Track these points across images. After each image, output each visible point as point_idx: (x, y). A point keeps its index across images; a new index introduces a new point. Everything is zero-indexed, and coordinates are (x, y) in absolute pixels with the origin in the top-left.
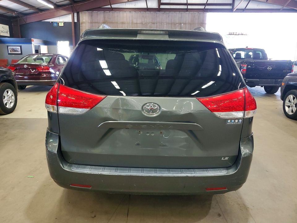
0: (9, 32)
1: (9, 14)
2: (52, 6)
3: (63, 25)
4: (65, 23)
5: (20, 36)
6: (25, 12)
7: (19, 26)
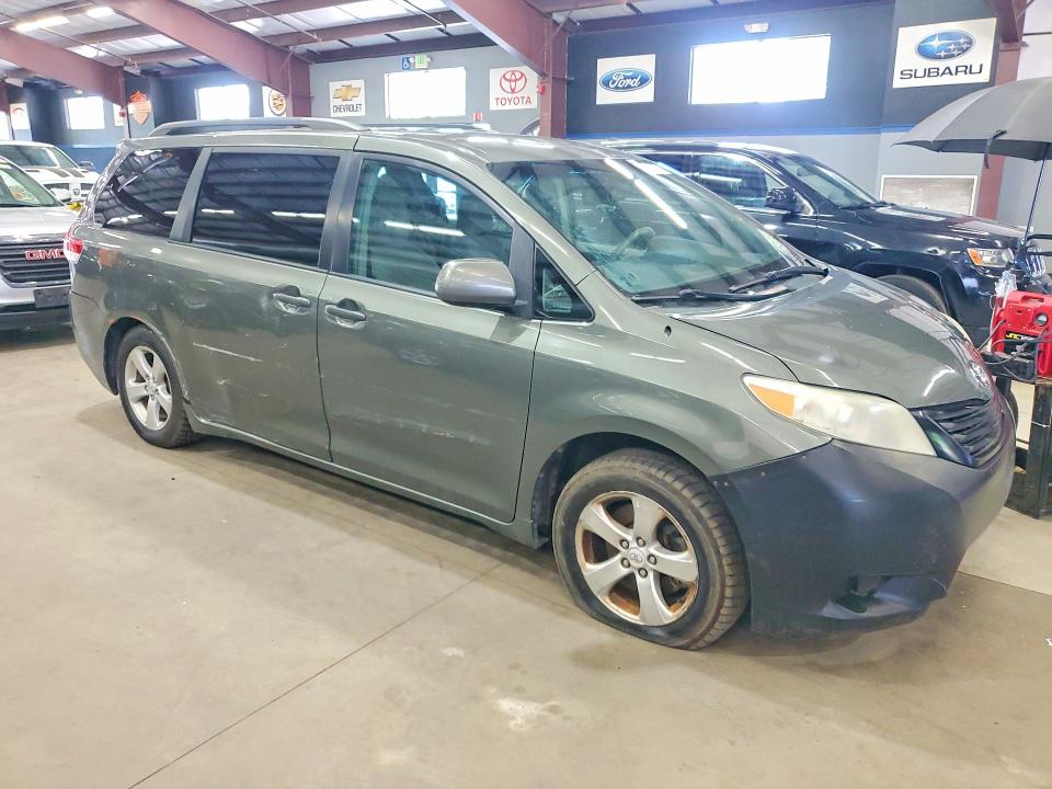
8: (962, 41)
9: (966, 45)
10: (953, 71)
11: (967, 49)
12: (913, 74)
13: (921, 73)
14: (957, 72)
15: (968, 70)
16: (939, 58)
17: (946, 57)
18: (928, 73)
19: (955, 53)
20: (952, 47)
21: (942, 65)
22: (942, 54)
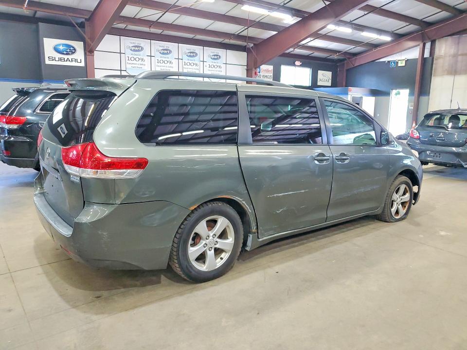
0: (330, 81)
1: (335, 57)
2: (387, 38)
3: (404, 65)
4: (407, 61)
5: (344, 84)
6: (350, 51)
7: (345, 71)
8: (72, 49)
9: (73, 51)
10: (71, 60)
11: (75, 52)
12: (54, 59)
13: (57, 59)
14: (72, 61)
15: (76, 60)
16: (64, 54)
17: (67, 54)
18: (60, 59)
19: (70, 53)
20: (68, 50)
21: (66, 57)
22: (65, 53)
